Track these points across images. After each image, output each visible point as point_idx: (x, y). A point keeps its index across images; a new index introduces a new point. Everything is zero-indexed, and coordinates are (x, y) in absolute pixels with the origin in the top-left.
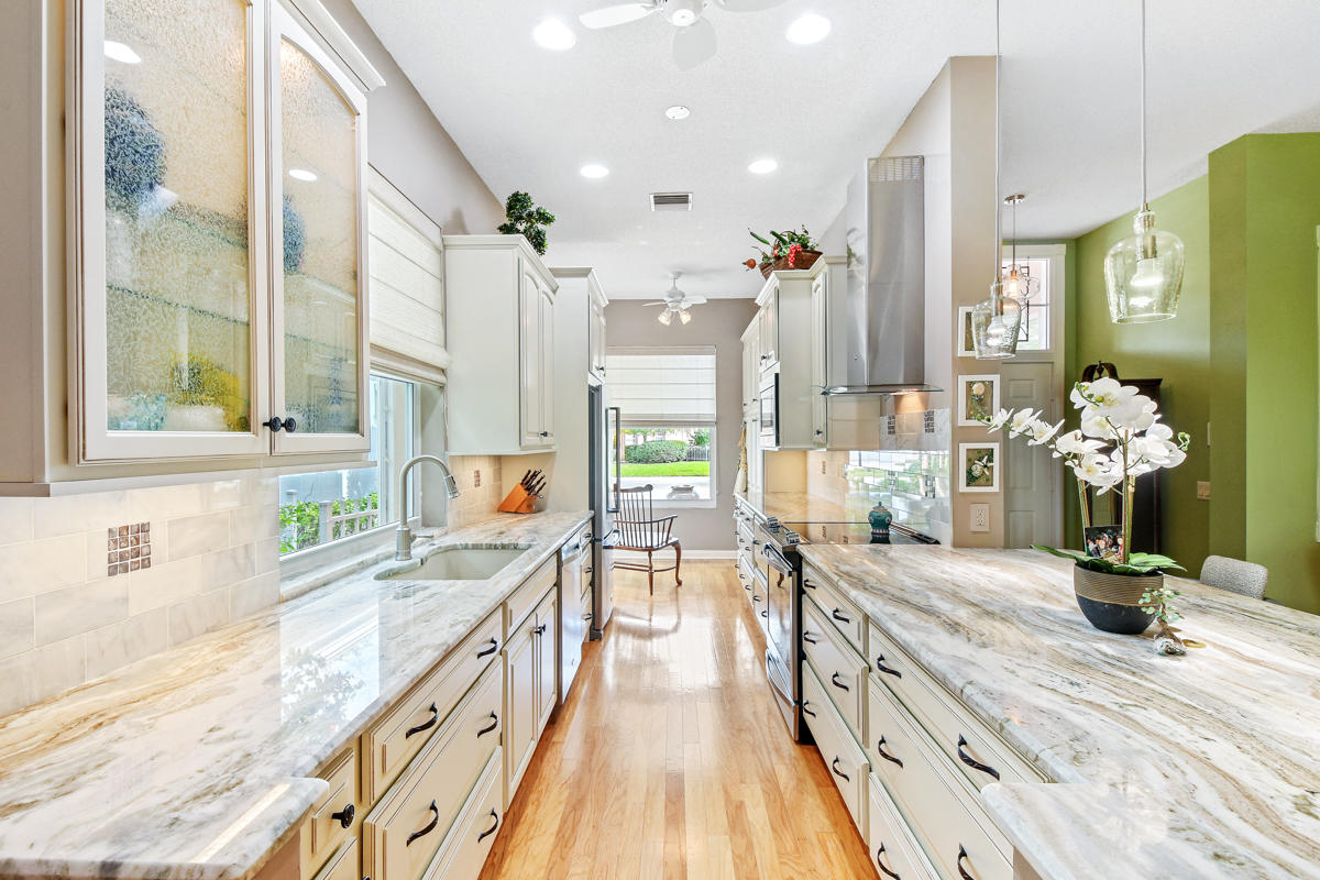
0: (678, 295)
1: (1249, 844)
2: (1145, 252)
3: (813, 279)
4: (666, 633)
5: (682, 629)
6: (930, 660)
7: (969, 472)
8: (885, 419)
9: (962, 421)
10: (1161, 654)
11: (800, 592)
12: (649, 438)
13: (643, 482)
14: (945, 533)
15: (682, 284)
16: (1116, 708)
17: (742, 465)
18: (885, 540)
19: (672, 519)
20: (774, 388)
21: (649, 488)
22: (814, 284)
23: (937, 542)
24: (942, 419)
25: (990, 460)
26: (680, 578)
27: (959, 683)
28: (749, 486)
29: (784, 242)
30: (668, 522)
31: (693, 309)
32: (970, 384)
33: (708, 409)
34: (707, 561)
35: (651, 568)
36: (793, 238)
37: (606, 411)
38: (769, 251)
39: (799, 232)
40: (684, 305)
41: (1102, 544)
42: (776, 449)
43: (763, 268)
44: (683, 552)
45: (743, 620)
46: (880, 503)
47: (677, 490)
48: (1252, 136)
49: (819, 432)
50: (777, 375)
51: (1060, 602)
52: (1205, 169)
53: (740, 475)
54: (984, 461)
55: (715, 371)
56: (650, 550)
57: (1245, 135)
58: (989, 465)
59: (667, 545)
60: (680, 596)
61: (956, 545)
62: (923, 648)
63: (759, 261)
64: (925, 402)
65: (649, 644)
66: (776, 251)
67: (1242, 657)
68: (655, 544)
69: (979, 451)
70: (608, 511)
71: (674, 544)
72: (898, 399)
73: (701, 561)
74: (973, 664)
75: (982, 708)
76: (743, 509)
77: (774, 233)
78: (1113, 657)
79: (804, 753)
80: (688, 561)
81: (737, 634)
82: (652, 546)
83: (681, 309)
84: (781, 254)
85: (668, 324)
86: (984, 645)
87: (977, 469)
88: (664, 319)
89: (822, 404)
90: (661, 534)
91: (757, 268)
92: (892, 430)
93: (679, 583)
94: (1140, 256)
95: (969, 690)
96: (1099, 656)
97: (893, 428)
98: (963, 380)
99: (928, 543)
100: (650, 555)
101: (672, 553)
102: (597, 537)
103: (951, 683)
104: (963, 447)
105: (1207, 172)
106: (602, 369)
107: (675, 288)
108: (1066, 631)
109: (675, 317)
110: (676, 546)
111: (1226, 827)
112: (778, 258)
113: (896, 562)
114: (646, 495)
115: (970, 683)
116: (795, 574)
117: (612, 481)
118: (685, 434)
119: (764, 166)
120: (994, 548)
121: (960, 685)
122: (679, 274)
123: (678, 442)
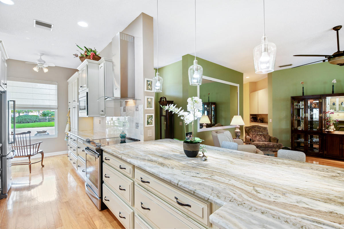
0: (43, 62)
1: (262, 206)
2: (196, 69)
3: (99, 64)
4: (37, 186)
5: (43, 183)
6: (164, 177)
7: (148, 121)
8: (122, 108)
9: (146, 108)
10: (204, 161)
11: (102, 162)
12: (21, 114)
13: (26, 130)
14: (142, 138)
15: (44, 58)
16: (210, 178)
17: (68, 122)
18: (124, 142)
19: (40, 143)
20: (86, 97)
21: (29, 132)
22: (100, 66)
23: (139, 141)
24: (141, 107)
25: (152, 118)
26: (43, 164)
27: (176, 182)
28: (71, 129)
29: (88, 51)
30: (38, 145)
31: (49, 68)
32: (148, 98)
33: (54, 103)
34: (54, 156)
35: (30, 163)
36: (91, 51)
37: (8, 102)
38: (83, 53)
39: (93, 49)
40: (45, 66)
41: (188, 137)
42: (87, 116)
43: (81, 58)
44: (44, 154)
45: (71, 174)
46: (123, 131)
47: (38, 132)
48: (189, 54)
49: (102, 111)
50: (87, 93)
51: (176, 152)
52: (181, 59)
53: (68, 126)
54: (151, 118)
55: (57, 90)
56: (29, 156)
57: (188, 55)
58: (152, 119)
59: (38, 153)
60: (44, 171)
61: (145, 141)
62: (160, 173)
63: (79, 55)
64: (135, 103)
65: (29, 192)
66: (86, 53)
67: (214, 158)
68: (32, 153)
69: (150, 116)
70: (9, 143)
71: (40, 152)
72: (126, 102)
73: (51, 157)
74: (175, 174)
75: (186, 188)
76: (71, 137)
77: (85, 47)
78: (197, 164)
79: (103, 213)
80: (46, 157)
81: (69, 179)
82: (30, 154)
83: (44, 67)
84: (88, 55)
85: (38, 71)
86: (173, 168)
87: (149, 121)
88: (36, 69)
89: (104, 103)
90: (35, 149)
91: (78, 58)
92: (124, 110)
93: (43, 166)
94: (195, 70)
95: (180, 183)
96: (195, 164)
97: (125, 110)
98: (146, 97)
99: (137, 141)
100: (29, 158)
101: (40, 155)
102: (3, 155)
103: (173, 182)
104: (146, 115)
105: (182, 59)
106: (6, 84)
107: (41, 58)
108: (184, 159)
109: (41, 69)
110: (42, 153)
111: (255, 203)
112: (87, 55)
113: (134, 148)
114: (28, 135)
115: (179, 181)
116: (100, 156)
117: (11, 130)
118: (38, 113)
119: (83, 24)
120: (152, 140)
121: (177, 183)
122: (43, 54)
123: (35, 116)
